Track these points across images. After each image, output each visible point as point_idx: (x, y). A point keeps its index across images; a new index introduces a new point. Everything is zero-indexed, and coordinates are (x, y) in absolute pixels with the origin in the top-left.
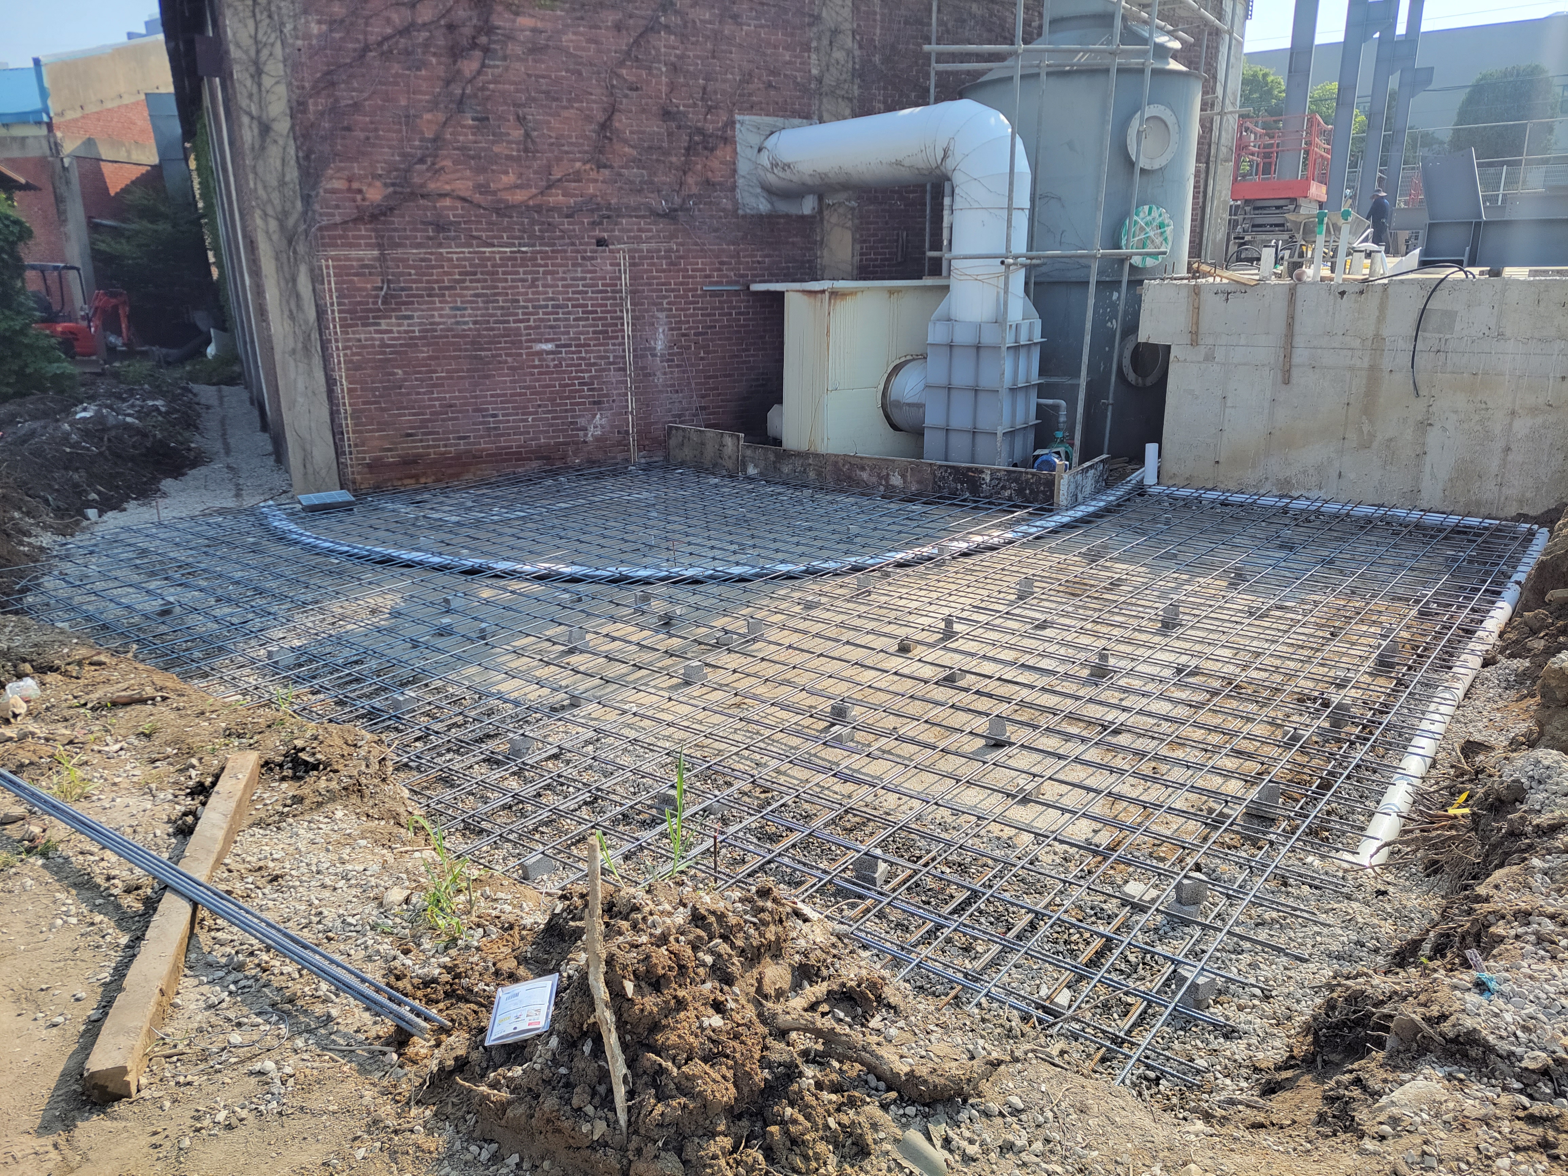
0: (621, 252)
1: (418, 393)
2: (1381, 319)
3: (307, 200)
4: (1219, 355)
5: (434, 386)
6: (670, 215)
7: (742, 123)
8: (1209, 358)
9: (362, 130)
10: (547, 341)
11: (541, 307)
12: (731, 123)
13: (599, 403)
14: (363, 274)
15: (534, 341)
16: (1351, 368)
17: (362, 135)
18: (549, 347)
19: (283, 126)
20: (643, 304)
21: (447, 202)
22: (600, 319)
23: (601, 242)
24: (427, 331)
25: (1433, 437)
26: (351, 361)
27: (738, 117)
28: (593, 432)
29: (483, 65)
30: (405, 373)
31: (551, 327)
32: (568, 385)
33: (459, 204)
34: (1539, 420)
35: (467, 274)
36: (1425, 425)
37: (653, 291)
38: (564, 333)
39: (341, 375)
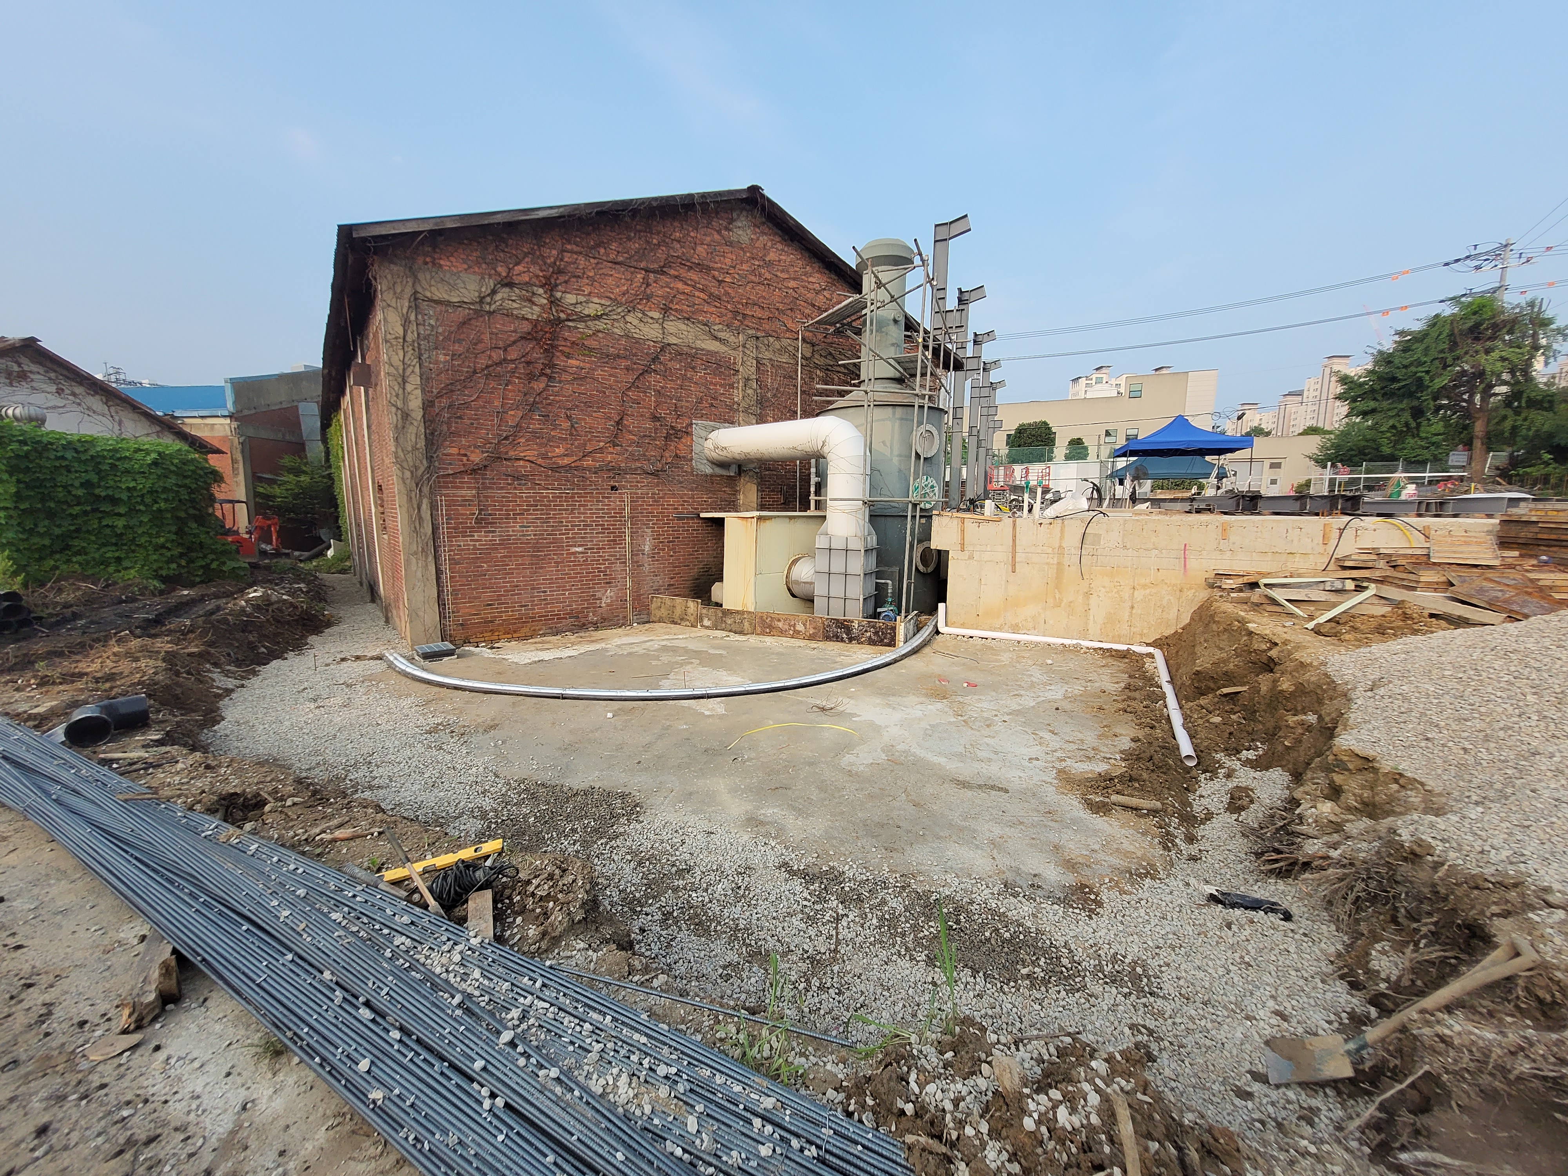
0: (626, 495)
1: (496, 579)
2: (1062, 538)
3: (430, 459)
4: (976, 556)
5: (507, 574)
6: (655, 474)
7: (696, 425)
8: (971, 557)
9: (469, 419)
10: (579, 546)
11: (576, 526)
12: (690, 424)
13: (610, 583)
14: (464, 505)
15: (571, 546)
16: (1048, 564)
17: (469, 422)
18: (580, 549)
19: (418, 414)
20: (637, 524)
21: (521, 463)
22: (612, 533)
23: (613, 488)
24: (504, 540)
25: (1093, 600)
26: (453, 559)
27: (694, 421)
28: (605, 601)
29: (548, 386)
30: (488, 566)
31: (582, 538)
32: (591, 573)
33: (528, 464)
34: (1148, 591)
35: (532, 506)
36: (1088, 594)
37: (643, 517)
38: (589, 541)
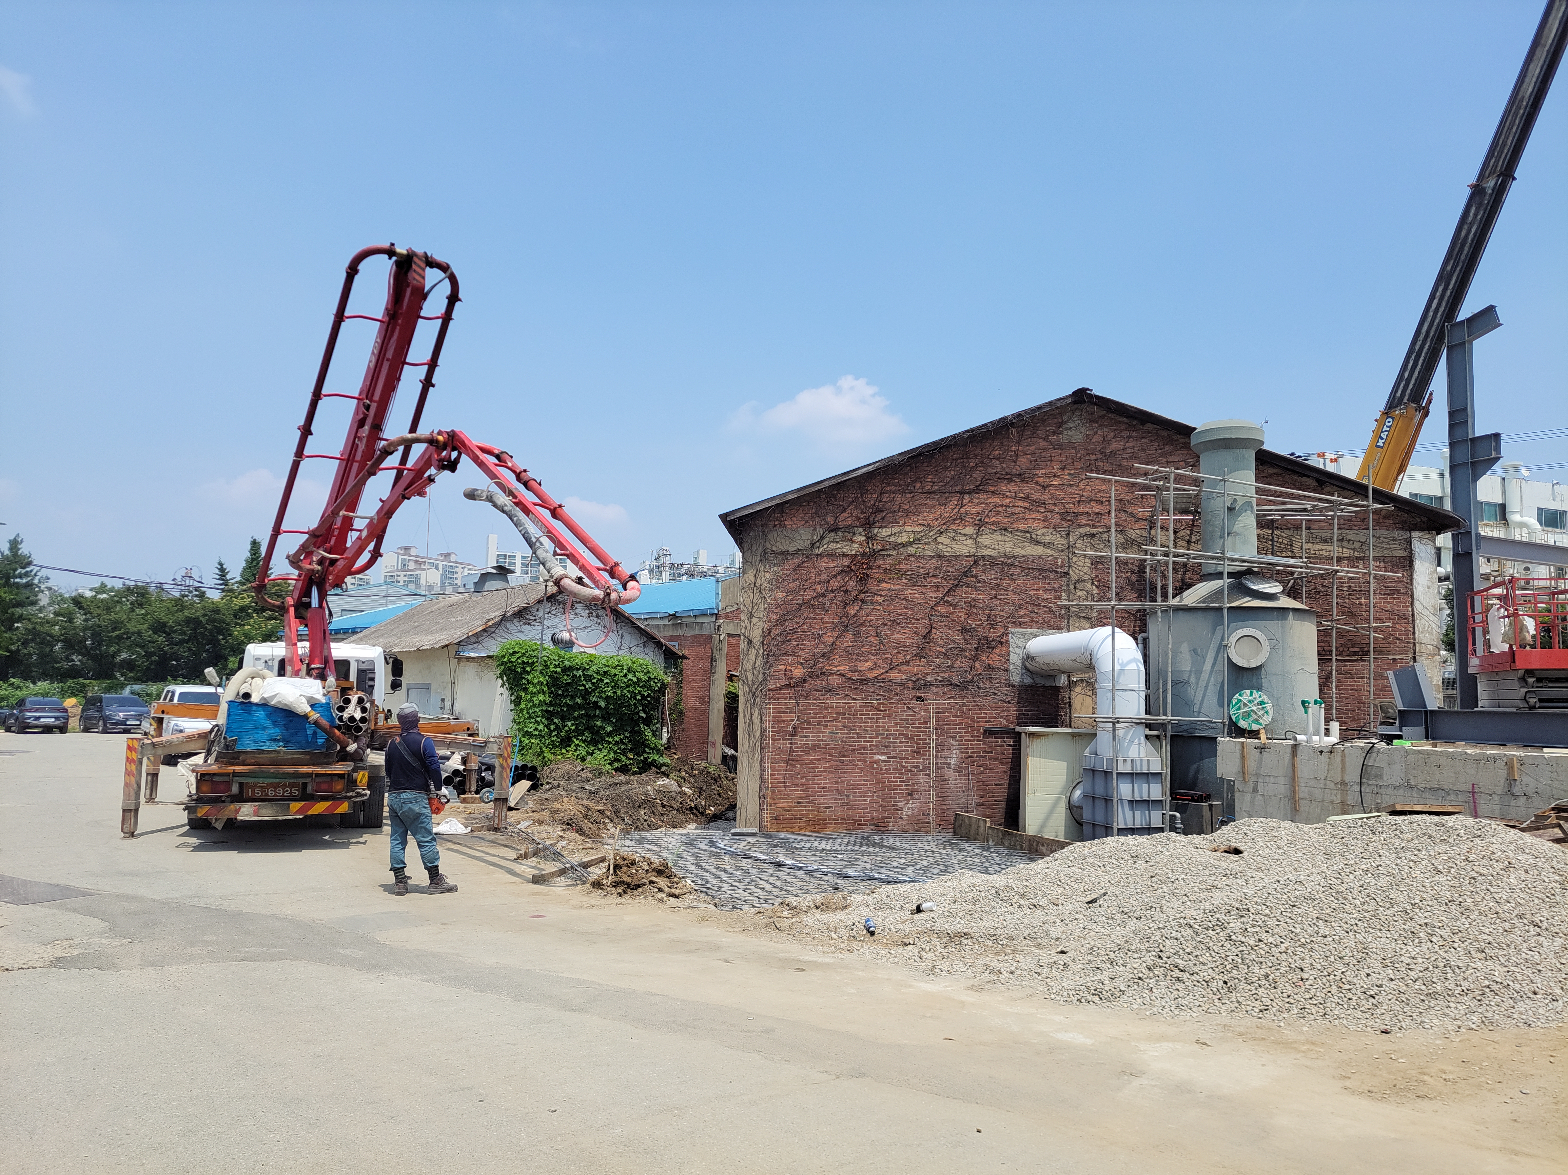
0: (931, 704)
1: (807, 779)
2: (1343, 770)
4: (1261, 788)
5: (815, 776)
6: (963, 685)
7: (1013, 634)
8: (1255, 790)
9: (796, 641)
10: (882, 754)
11: (880, 734)
12: (1007, 634)
13: (911, 795)
14: (787, 713)
15: (875, 754)
17: (795, 644)
18: (884, 757)
20: (943, 736)
21: (834, 677)
22: (916, 743)
23: (919, 699)
24: (816, 744)
26: (774, 759)
27: (1011, 630)
28: (906, 813)
30: (801, 767)
31: (885, 746)
32: (892, 782)
33: (840, 678)
37: (950, 728)
38: (893, 750)
39: (768, 765)
